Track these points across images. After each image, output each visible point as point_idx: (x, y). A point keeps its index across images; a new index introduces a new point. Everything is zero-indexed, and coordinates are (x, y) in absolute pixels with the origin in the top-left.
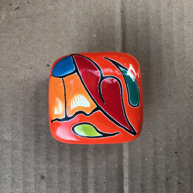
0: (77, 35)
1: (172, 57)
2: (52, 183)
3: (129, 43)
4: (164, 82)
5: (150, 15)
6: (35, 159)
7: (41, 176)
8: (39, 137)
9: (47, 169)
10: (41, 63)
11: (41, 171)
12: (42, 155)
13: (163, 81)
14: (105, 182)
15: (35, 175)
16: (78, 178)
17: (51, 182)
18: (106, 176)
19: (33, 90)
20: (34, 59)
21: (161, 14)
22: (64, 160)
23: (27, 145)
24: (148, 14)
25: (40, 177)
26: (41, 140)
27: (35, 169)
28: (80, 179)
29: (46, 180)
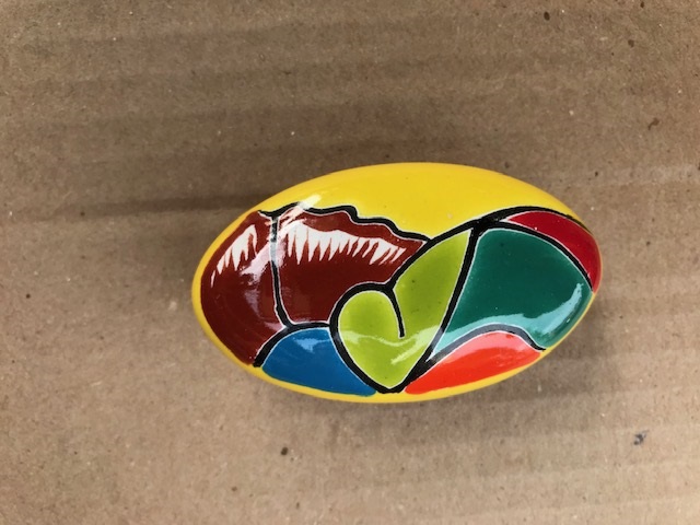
0: (173, 364)
1: (229, 36)
2: (655, 410)
3: (190, 186)
4: (317, 61)
5: (87, 120)
6: (584, 467)
7: (636, 443)
8: (516, 461)
9: (614, 426)
10: (279, 476)
11: (621, 447)
12: (571, 445)
13: (315, 66)
14: (648, 243)
15: (633, 462)
16: (636, 329)
17: (652, 411)
18: (629, 239)
19: (369, 492)
20: (265, 497)
21: (81, 79)
22: (585, 377)
23: (542, 495)
24: (85, 124)
25: (639, 448)
26: (526, 454)
27: (615, 464)
28: (639, 321)
29: (646, 429)
